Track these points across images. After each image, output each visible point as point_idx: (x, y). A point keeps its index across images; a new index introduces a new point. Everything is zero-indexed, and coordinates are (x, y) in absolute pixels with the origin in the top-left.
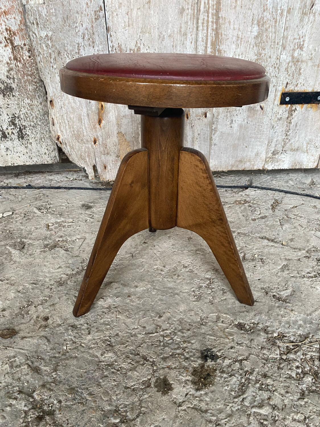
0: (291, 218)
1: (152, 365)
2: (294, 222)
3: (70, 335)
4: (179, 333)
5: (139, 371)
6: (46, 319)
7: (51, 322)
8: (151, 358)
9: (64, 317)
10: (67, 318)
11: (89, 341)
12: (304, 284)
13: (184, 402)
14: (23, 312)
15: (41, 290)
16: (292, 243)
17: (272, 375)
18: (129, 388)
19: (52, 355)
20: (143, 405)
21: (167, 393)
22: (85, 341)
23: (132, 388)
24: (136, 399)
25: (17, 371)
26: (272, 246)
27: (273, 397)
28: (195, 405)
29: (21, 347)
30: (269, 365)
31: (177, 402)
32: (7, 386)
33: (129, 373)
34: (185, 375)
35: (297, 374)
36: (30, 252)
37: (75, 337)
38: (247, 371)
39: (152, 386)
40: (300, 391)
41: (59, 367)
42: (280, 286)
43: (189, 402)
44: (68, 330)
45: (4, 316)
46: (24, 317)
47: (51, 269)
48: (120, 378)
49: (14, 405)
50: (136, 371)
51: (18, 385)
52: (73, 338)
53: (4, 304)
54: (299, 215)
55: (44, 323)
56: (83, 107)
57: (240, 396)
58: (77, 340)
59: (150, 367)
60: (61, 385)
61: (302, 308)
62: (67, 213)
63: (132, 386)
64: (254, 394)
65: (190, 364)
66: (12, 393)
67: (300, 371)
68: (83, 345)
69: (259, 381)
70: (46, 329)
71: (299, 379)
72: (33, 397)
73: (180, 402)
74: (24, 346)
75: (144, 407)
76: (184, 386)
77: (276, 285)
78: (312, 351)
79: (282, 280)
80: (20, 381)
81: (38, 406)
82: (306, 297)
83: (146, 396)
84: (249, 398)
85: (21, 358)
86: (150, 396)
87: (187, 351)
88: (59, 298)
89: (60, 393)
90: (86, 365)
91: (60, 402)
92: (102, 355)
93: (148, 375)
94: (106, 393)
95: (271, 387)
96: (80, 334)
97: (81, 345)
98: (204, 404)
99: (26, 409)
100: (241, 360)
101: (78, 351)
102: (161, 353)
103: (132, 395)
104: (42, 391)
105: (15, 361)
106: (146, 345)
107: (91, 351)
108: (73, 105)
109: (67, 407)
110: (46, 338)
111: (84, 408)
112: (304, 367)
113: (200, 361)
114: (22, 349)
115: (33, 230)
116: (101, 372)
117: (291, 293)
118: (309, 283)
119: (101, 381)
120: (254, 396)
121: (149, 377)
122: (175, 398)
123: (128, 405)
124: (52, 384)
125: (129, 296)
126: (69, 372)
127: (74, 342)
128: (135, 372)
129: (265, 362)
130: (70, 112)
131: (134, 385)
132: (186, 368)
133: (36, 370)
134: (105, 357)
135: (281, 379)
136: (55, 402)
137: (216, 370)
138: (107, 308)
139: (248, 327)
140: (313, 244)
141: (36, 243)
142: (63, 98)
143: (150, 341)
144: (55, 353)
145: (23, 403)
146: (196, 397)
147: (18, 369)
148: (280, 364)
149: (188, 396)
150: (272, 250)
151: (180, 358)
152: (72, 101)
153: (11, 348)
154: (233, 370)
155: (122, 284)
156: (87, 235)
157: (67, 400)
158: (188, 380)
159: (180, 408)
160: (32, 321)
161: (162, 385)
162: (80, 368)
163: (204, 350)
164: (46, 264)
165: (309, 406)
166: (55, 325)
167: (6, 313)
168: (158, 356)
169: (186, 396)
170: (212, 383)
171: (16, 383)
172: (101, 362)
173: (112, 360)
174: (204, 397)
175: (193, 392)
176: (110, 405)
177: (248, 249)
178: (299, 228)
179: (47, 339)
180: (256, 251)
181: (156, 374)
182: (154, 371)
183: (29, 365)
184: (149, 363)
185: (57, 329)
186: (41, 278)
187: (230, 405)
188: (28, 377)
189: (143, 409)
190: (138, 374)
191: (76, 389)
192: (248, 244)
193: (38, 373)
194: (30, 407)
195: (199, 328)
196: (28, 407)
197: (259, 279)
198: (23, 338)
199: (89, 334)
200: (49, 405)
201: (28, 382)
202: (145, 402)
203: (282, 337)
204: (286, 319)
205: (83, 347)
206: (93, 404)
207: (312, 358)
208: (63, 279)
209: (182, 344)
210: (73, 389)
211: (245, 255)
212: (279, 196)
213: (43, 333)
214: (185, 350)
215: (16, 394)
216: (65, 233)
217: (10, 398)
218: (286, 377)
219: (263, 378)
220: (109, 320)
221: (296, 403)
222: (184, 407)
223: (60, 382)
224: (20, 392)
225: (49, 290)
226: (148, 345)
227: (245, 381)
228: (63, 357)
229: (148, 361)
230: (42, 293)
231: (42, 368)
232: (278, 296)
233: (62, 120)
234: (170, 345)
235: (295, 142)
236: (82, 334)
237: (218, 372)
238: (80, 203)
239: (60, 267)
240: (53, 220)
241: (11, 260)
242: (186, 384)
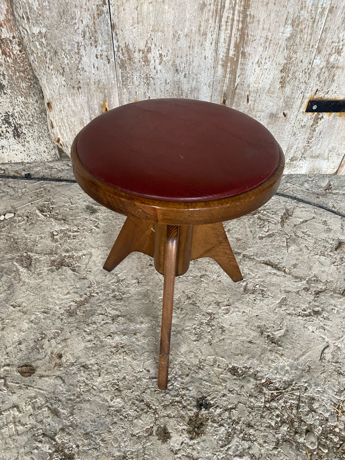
0: (298, 237)
1: (154, 413)
2: (301, 242)
3: (82, 376)
4: (179, 379)
5: (144, 419)
6: (60, 356)
7: (65, 360)
8: (154, 405)
9: (76, 355)
10: (79, 356)
11: (100, 383)
12: (298, 323)
13: (180, 450)
14: (37, 346)
15: (52, 320)
16: (295, 270)
17: (255, 424)
18: (134, 435)
19: (68, 398)
20: (146, 452)
21: (166, 441)
22: (96, 384)
23: (138, 435)
24: (141, 447)
25: (40, 413)
26: (275, 274)
27: (253, 447)
28: (188, 453)
29: (40, 387)
30: (254, 414)
31: (174, 450)
32: (32, 428)
33: (135, 421)
34: (182, 424)
35: (277, 422)
36: (38, 270)
37: (87, 378)
38: (234, 420)
39: (154, 434)
40: (276, 440)
41: (75, 411)
42: (276, 324)
43: (183, 450)
44: (81, 370)
45: (21, 350)
46: (39, 351)
47: (60, 295)
48: (127, 425)
49: (40, 448)
50: (141, 419)
51: (41, 427)
52: (85, 379)
53: (19, 336)
54: (308, 233)
55: (58, 361)
56: (85, 111)
57: (226, 445)
58: (89, 382)
59: (152, 415)
60: (78, 429)
61: (292, 351)
62: (71, 218)
63: (137, 434)
64: (238, 444)
65: (187, 413)
66: (37, 436)
67: (279, 419)
68: (94, 387)
69: (244, 430)
70: (61, 369)
71: (277, 429)
72: (55, 440)
73: (176, 450)
74: (42, 386)
75: (147, 455)
76: (181, 435)
77: (271, 323)
78: (293, 399)
79: (278, 318)
80: (43, 424)
81: (60, 449)
82: (297, 338)
83: (149, 444)
84: (233, 447)
85: (41, 399)
86: (152, 444)
87: (185, 398)
88: (70, 332)
89: (78, 438)
90: (98, 410)
91: (78, 446)
92: (111, 400)
93: (151, 423)
94: (116, 440)
95: (252, 436)
96: (91, 375)
97: (92, 388)
98: (195, 452)
99: (50, 451)
100: (231, 409)
101: (90, 394)
102: (163, 401)
103: (137, 443)
104: (62, 435)
105: (36, 402)
106: (149, 391)
107: (101, 395)
108: (74, 108)
109: (84, 452)
110: (61, 378)
111: (98, 454)
112: (283, 415)
113: (195, 410)
114: (41, 389)
115: (37, 239)
116: (111, 418)
117: (284, 333)
118: (302, 322)
119: (111, 427)
120: (237, 445)
121: (152, 425)
122: (173, 446)
123: (134, 452)
124: (70, 428)
125: (135, 334)
126: (84, 416)
127: (87, 385)
128: (140, 421)
129: (250, 410)
130: (70, 115)
131: (139, 433)
132: (182, 417)
133: (55, 413)
134: (114, 403)
135: (262, 428)
136: (74, 446)
137: (208, 419)
138: (115, 347)
139: (240, 372)
140: (314, 272)
141: (43, 258)
142: (62, 101)
143: (153, 386)
144: (70, 395)
145: (48, 446)
146: (190, 446)
147: (40, 411)
148: (263, 412)
149: (184, 445)
150: (274, 279)
151: (179, 406)
152: (73, 104)
153: (31, 388)
154: (222, 419)
155: (128, 319)
156: (93, 251)
157: (84, 445)
158: (184, 429)
159: (176, 456)
160: (47, 358)
161: (162, 433)
162: (93, 412)
163: (200, 398)
164: (54, 287)
165: (281, 456)
166: (69, 364)
167: (23, 347)
168: (160, 403)
169: (181, 444)
170: (203, 433)
171: (39, 426)
172: (110, 407)
173: (120, 406)
174: (197, 446)
175: (187, 440)
176: (119, 451)
177: (250, 276)
178: (305, 250)
179: (62, 380)
180: (259, 280)
181: (158, 423)
182: (156, 419)
183: (49, 408)
184: (152, 410)
185: (71, 369)
186: (51, 306)
187: (217, 454)
188: (49, 420)
189: (146, 456)
190: (142, 422)
191: (91, 434)
192: (252, 271)
193: (57, 416)
194: (54, 450)
195: (197, 373)
196: (52, 450)
197: (257, 316)
198: (41, 376)
199: (99, 376)
200: (69, 448)
201: (49, 425)
202: (148, 449)
203: (269, 383)
204: (275, 364)
205: (94, 389)
206: (105, 450)
207: (291, 406)
208: (72, 308)
209: (181, 391)
210: (87, 434)
211: (247, 284)
212: (291, 204)
213: (58, 373)
214: (183, 398)
215: (41, 437)
216: (70, 245)
217: (36, 441)
218: (266, 427)
219: (247, 428)
220: (117, 361)
221: (270, 452)
222: (179, 455)
223: (77, 426)
224: (44, 435)
225: (60, 321)
226: (151, 390)
227: (232, 430)
228: (78, 400)
229: (151, 408)
230: (54, 324)
231: (61, 410)
232: (272, 336)
233: (61, 123)
234: (170, 392)
235: (316, 149)
236: (93, 376)
237: (209, 421)
238: (85, 203)
239: (68, 293)
240: (57, 228)
241: (20, 280)
242: (182, 432)
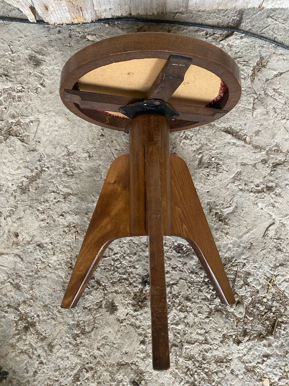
1: (103, 289)
2: (270, 102)
3: (38, 255)
4: (127, 257)
5: (94, 295)
6: (17, 235)
7: (21, 239)
8: (103, 282)
9: (31, 234)
10: (34, 235)
11: (55, 261)
12: (249, 200)
13: (125, 319)
15: (6, 198)
16: (257, 138)
17: (192, 297)
18: (86, 308)
19: (27, 274)
20: (96, 322)
21: (113, 313)
22: (51, 262)
23: (89, 308)
24: (92, 317)
25: (3, 287)
26: (234, 144)
27: (188, 317)
28: (132, 322)
30: (192, 288)
31: (120, 319)
34: (127, 299)
35: (212, 295)
37: (42, 257)
38: (175, 295)
39: (103, 307)
40: (209, 310)
41: (34, 286)
42: (225, 201)
43: (128, 320)
44: (36, 249)
47: (11, 170)
49: (7, 317)
50: (92, 295)
51: (6, 300)
52: (41, 257)
54: (279, 90)
55: (15, 239)
58: (45, 260)
59: (102, 292)
60: (38, 302)
61: (237, 229)
62: (13, 72)
63: (88, 307)
64: (175, 314)
65: (132, 290)
66: (3, 307)
67: (214, 293)
68: (50, 265)
69: (182, 303)
70: (18, 247)
71: (211, 300)
72: (19, 311)
73: (122, 320)
74: (3, 263)
75: (97, 324)
76: (126, 308)
77: (221, 200)
79: (229, 194)
80: (7, 297)
81: (24, 318)
82: (245, 215)
83: (98, 315)
85: (4, 275)
86: (101, 315)
87: (131, 276)
88: (24, 211)
89: (38, 309)
90: (54, 285)
91: (38, 316)
93: (101, 298)
94: (70, 311)
95: (189, 308)
96: (47, 254)
97: (48, 265)
98: (138, 322)
100: (173, 284)
101: (47, 271)
102: (111, 278)
103: (88, 314)
104: (25, 307)
106: (99, 269)
107: (56, 272)
109: (44, 321)
110: (19, 256)
111: (56, 323)
113: (140, 286)
114: (3, 266)
117: (233, 210)
118: (253, 199)
120: (175, 316)
121: (101, 300)
122: (119, 316)
123: (86, 321)
124: (31, 300)
125: (86, 214)
126: (42, 290)
127: (43, 262)
128: (91, 296)
129: (190, 284)
131: (90, 306)
132: (128, 293)
133: (17, 287)
135: (198, 301)
136: (35, 316)
138: (67, 226)
139: (185, 249)
143: (103, 265)
144: (29, 272)
145: (13, 316)
146: (134, 316)
147: (3, 286)
148: (201, 286)
149: (128, 315)
150: (232, 150)
151: (125, 283)
155: (80, 198)
156: (40, 116)
157: (43, 316)
158: (130, 303)
159: (121, 324)
160: (5, 236)
161: (111, 307)
162: (50, 287)
163: (145, 276)
164: (4, 161)
165: (211, 323)
166: (25, 242)
168: (109, 281)
169: (127, 315)
171: (4, 299)
172: (65, 283)
174: (140, 316)
175: (132, 312)
176: (73, 320)
177: (208, 148)
178: (272, 113)
179: (21, 258)
180: (216, 151)
181: (106, 297)
182: (105, 295)
183: (11, 283)
184: (101, 287)
185: (28, 247)
186: (3, 182)
188: (12, 293)
189: (96, 325)
190: (93, 297)
191: (49, 306)
192: (209, 140)
193: (19, 290)
194: (18, 318)
195: (144, 251)
196: (17, 318)
197: (208, 192)
198: (1, 254)
199: (54, 255)
200: (31, 317)
201: (13, 297)
202: (98, 319)
204: (219, 243)
205: (50, 267)
206: (61, 320)
208: (24, 184)
209: (128, 269)
210: (46, 306)
212: (267, 50)
213: (16, 251)
214: (130, 276)
215: (6, 308)
216: (16, 109)
217: (3, 311)
218: (203, 299)
219: (185, 301)
220: (70, 241)
221: (203, 320)
222: (124, 324)
223: (37, 299)
224: (9, 306)
225: (13, 199)
226: (101, 269)
227: (171, 303)
228: (36, 276)
229: (100, 285)
230: (8, 202)
231: (22, 285)
232: (220, 213)
234: (119, 270)
236: (48, 254)
238: (26, 51)
239: (19, 168)
242: (128, 306)
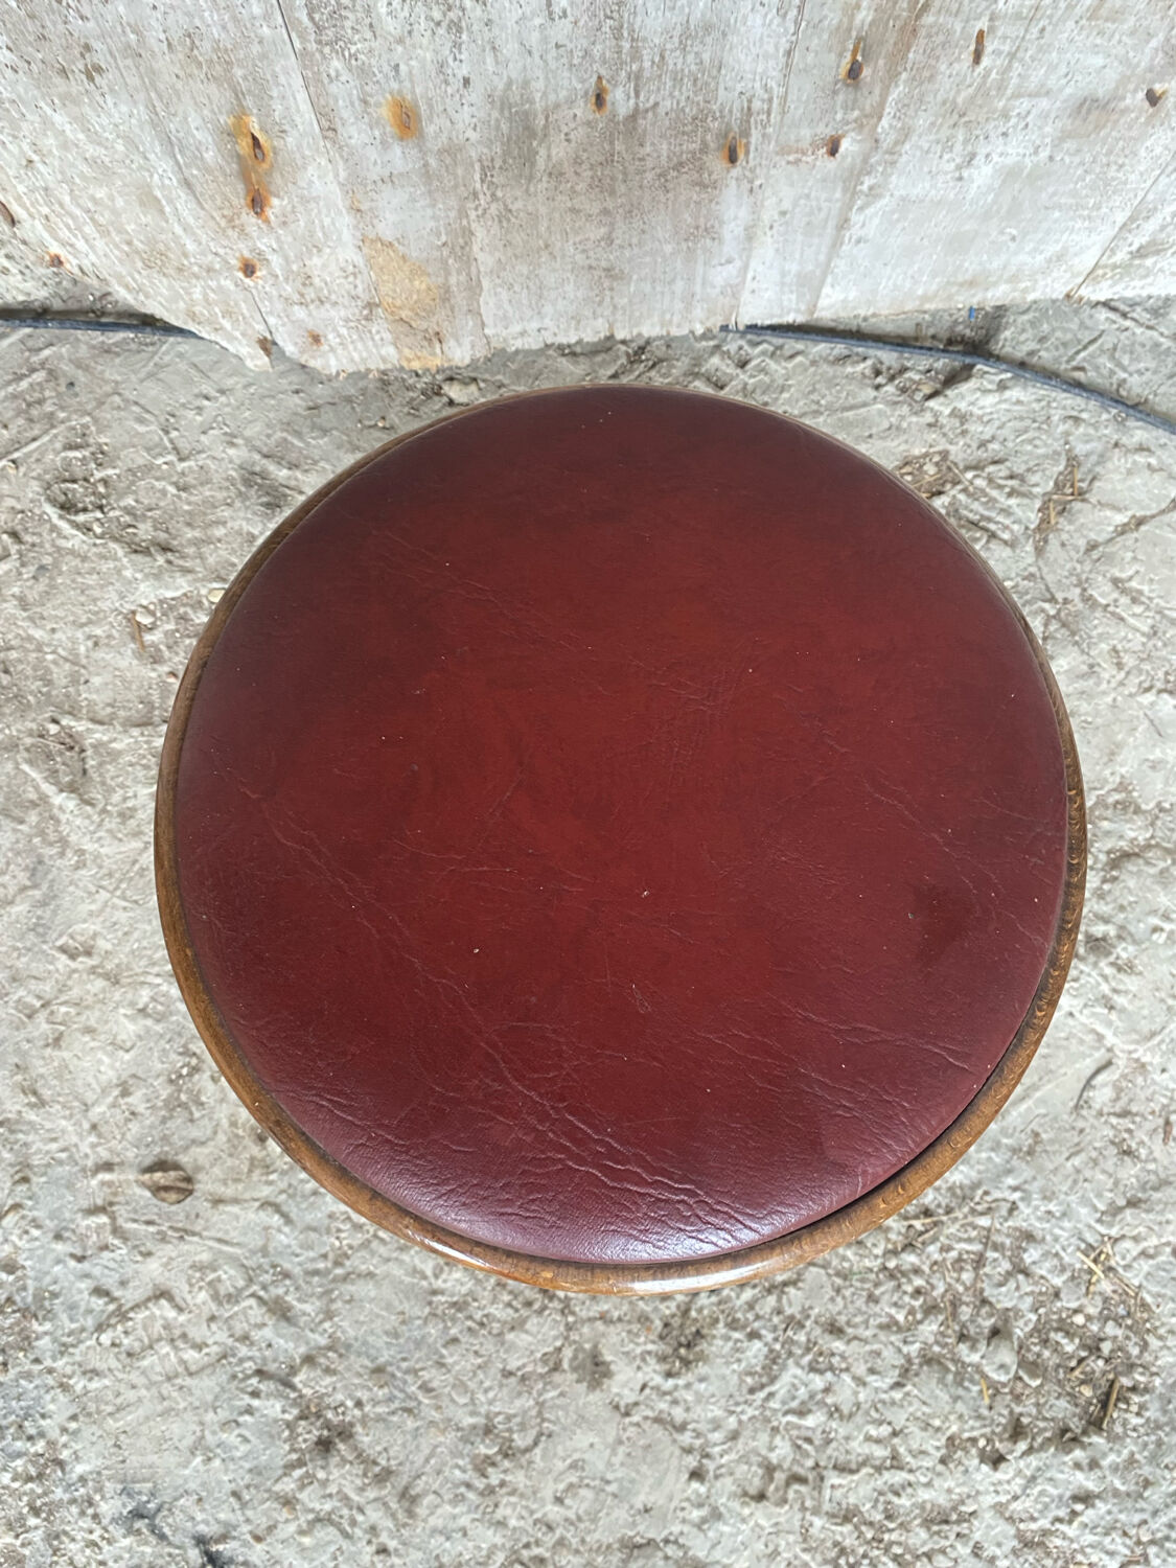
0: (1094, 605)
1: (562, 1312)
2: (1100, 630)
5: (533, 1330)
6: (261, 1137)
13: (636, 1404)
17: (848, 1323)
18: (511, 1374)
19: (310, 1266)
20: (547, 1416)
21: (599, 1384)
23: (520, 1373)
24: (531, 1402)
25: (236, 1314)
27: (836, 1388)
28: (661, 1412)
29: (220, 1235)
30: (848, 1292)
31: (622, 1404)
32: (225, 1356)
33: (510, 1336)
34: (642, 1339)
35: (912, 1312)
36: (116, 798)
38: (792, 1317)
40: (903, 1362)
41: (334, 1307)
43: (647, 1406)
45: (133, 1113)
46: (191, 1113)
48: (489, 1346)
49: (257, 1409)
50: (527, 1332)
51: (250, 1354)
53: (118, 1064)
54: (1134, 584)
55: (257, 1151)
57: (763, 1386)
59: (558, 1318)
60: (352, 1357)
62: (189, 533)
63: (519, 1369)
64: (796, 1382)
65: (656, 1309)
66: (244, 1379)
67: (917, 1303)
68: (380, 1234)
69: (815, 1344)
70: (271, 1177)
71: (907, 1330)
72: (293, 1387)
73: (628, 1404)
74: (227, 1232)
75: (550, 1421)
76: (639, 1368)
78: (967, 1239)
80: (252, 1344)
81: (314, 1410)
83: (552, 1394)
84: (782, 1392)
85: (232, 1272)
86: (562, 1394)
89: (356, 1381)
90: (401, 1302)
91: (359, 1404)
92: (436, 1277)
93: (556, 1338)
94: (460, 1386)
95: (838, 1358)
97: (374, 1237)
98: (680, 1409)
99: (288, 1417)
100: (785, 1284)
101: (371, 1256)
103: (520, 1393)
104: (312, 1375)
105: (219, 1280)
107: (403, 1257)
109: (379, 1419)
110: (277, 1208)
111: (418, 1424)
112: (933, 1289)
113: (681, 1296)
114: (226, 1242)
115: (82, 649)
116: (441, 1326)
119: (444, 1351)
120: (794, 1385)
121: (558, 1344)
122: (618, 1395)
123: (515, 1416)
124: (330, 1354)
126: (362, 1318)
127: (357, 1227)
128: (524, 1335)
129: (838, 1281)
131: (524, 1366)
132: (645, 1318)
133: (281, 1311)
134: (445, 1281)
135: (867, 1333)
136: (350, 1403)
137: (717, 1321)
140: (1123, 770)
141: (123, 742)
144: (314, 1259)
145: (278, 1407)
146: (665, 1393)
147: (235, 1309)
148: (877, 1285)
149: (647, 1391)
153: (196, 1239)
154: (758, 1317)
157: (376, 1403)
158: (649, 1353)
159: (627, 1420)
160: (222, 1138)
161: (588, 1363)
162: (387, 1309)
165: (910, 1404)
167: (136, 1100)
169: (642, 1390)
170: (702, 1358)
171: (243, 1351)
172: (435, 1292)
173: (464, 1290)
174: (683, 1393)
175: (658, 1380)
176: (473, 1414)
178: (1107, 669)
179: (283, 1215)
181: (574, 1336)
182: (569, 1327)
183: (260, 1298)
184: (556, 1304)
187: (739, 1409)
188: (267, 1333)
189: (546, 1425)
190: (530, 1338)
191: (389, 1369)
193: (288, 1319)
194: (295, 1412)
196: (290, 1414)
198: (218, 1201)
200: (336, 1408)
201: (270, 1345)
202: (550, 1408)
205: (382, 1240)
206: (434, 1413)
207: (959, 1260)
210: (379, 1370)
213: (265, 1192)
215: (253, 1381)
217: (244, 1391)
218: (880, 1326)
219: (826, 1336)
221: (884, 1396)
222: (634, 1419)
223: (348, 1347)
224: (261, 1374)
227: (782, 1346)
228: (339, 1271)
229: (552, 1298)
231: (294, 1303)
237: (721, 1325)
238: (232, 451)
240: (147, 593)
241: (64, 841)
242: (644, 1360)
